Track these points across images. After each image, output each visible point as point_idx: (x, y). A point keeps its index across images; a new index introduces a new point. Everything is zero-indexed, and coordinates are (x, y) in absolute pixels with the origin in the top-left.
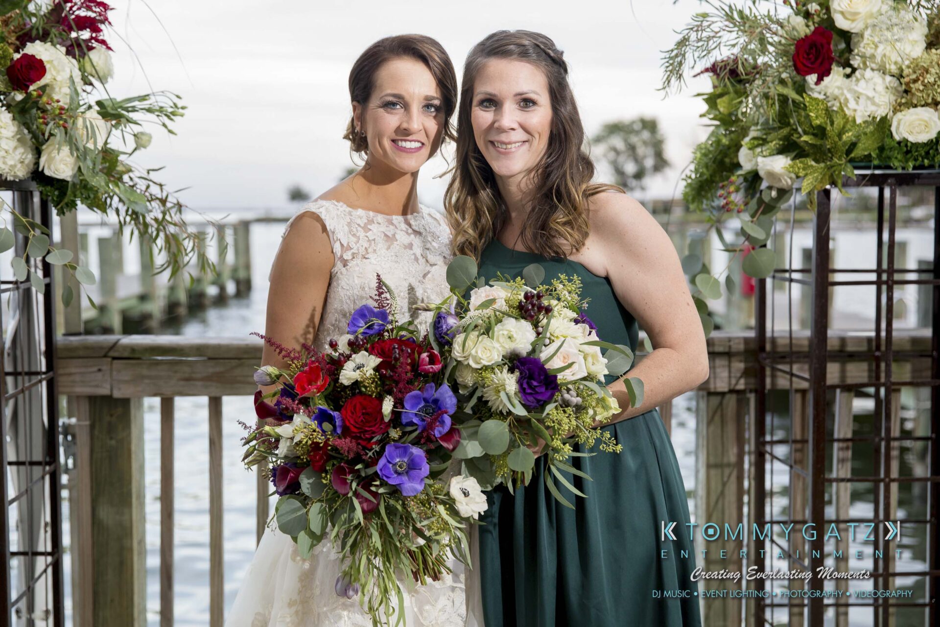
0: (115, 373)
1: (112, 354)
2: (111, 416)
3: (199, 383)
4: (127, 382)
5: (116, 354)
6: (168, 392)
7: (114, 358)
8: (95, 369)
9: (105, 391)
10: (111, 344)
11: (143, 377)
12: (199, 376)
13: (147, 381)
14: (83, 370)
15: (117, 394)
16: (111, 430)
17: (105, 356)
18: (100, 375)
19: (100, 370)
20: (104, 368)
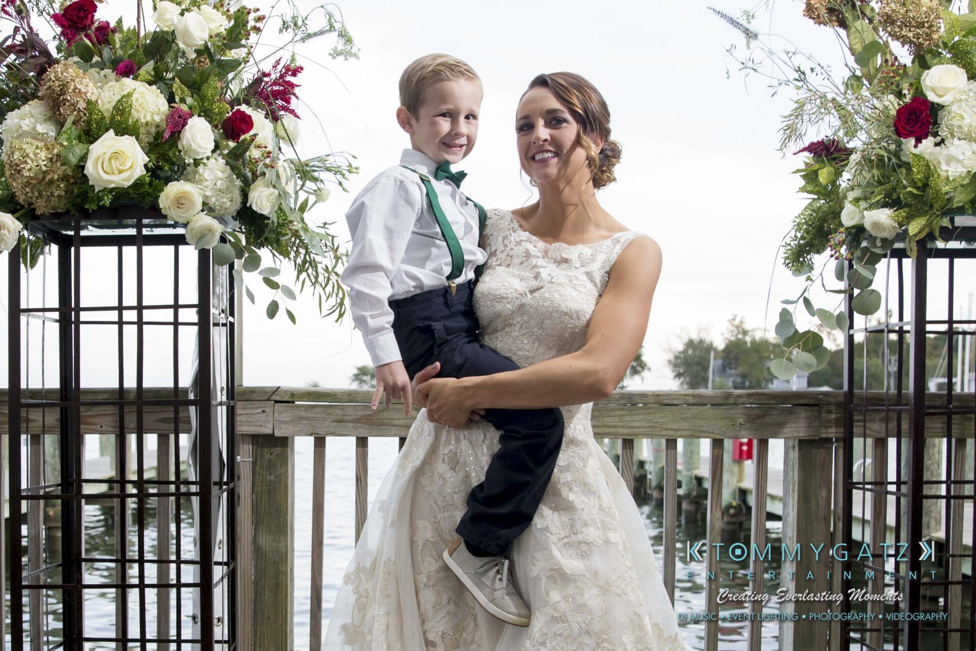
0: (276, 414)
1: (275, 398)
2: (271, 454)
3: (351, 425)
4: (286, 422)
5: (278, 398)
6: (321, 432)
7: (276, 402)
8: (260, 411)
9: (267, 430)
10: (275, 389)
11: (301, 418)
12: (350, 418)
13: (304, 422)
14: (249, 411)
15: (278, 433)
16: (270, 467)
17: (268, 400)
18: (264, 415)
19: (264, 411)
20: (267, 410)
